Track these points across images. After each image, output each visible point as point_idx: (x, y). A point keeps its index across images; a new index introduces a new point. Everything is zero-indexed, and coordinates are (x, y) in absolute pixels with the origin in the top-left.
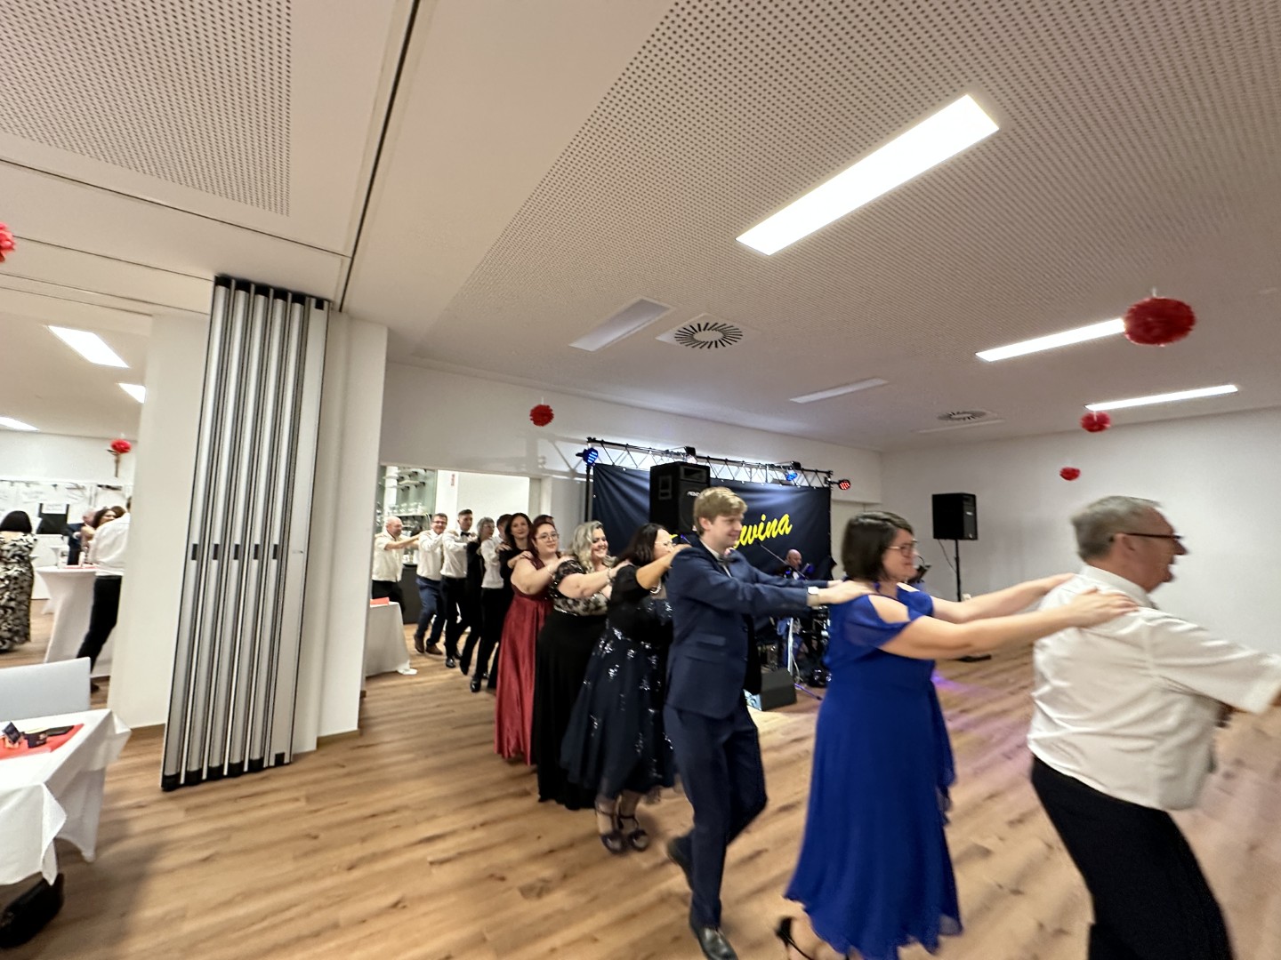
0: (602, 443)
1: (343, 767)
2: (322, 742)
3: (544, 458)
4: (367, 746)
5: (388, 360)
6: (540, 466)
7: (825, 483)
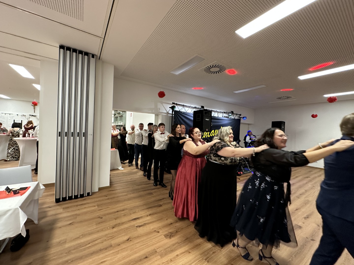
0: (177, 104)
1: (107, 196)
2: (100, 189)
3: (159, 108)
4: (113, 190)
5: (115, 78)
6: (158, 111)
7: (239, 118)
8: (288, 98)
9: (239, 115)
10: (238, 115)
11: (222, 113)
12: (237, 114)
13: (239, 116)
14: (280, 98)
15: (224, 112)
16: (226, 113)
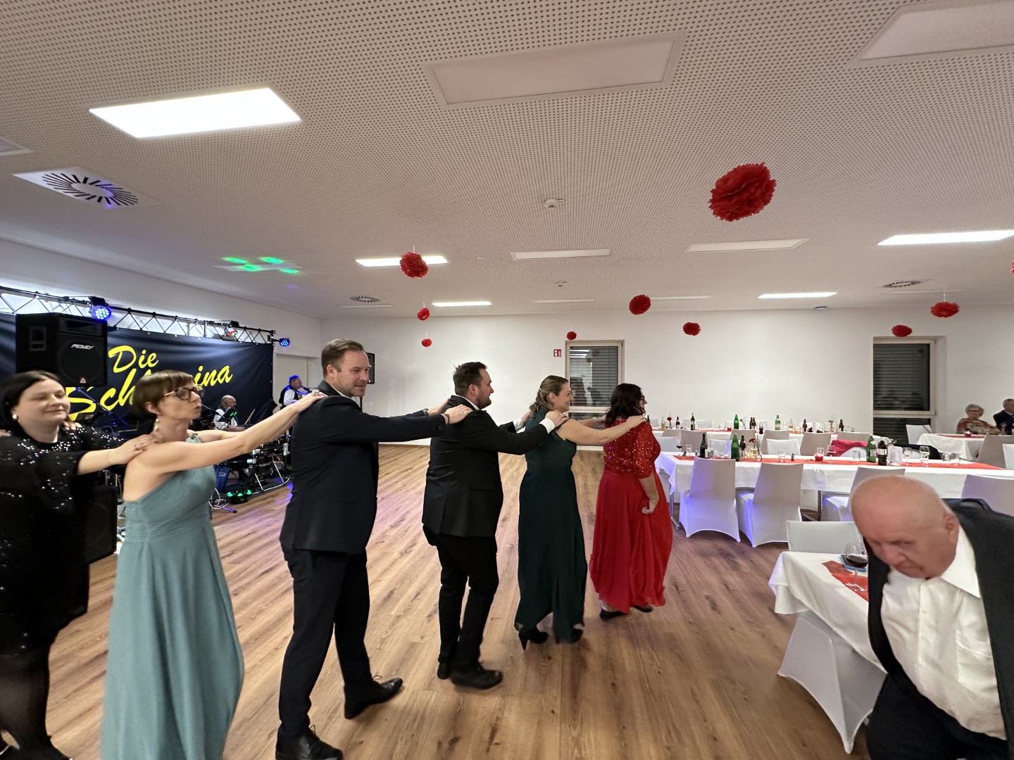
7: (269, 340)
8: (373, 300)
9: (268, 334)
10: (265, 335)
11: (204, 323)
12: (259, 330)
13: (269, 336)
14: (358, 299)
15: (211, 323)
16: (219, 325)
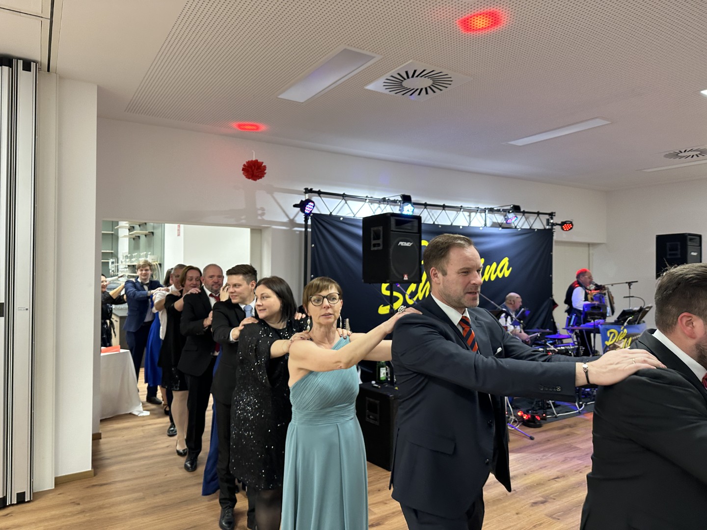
0: (319, 193)
2: (60, 482)
3: (263, 209)
4: (101, 485)
6: (259, 218)
7: (548, 224)
9: (547, 217)
11: (484, 211)
12: (538, 213)
13: (548, 220)
14: (676, 155)
15: (491, 210)
16: (498, 211)
